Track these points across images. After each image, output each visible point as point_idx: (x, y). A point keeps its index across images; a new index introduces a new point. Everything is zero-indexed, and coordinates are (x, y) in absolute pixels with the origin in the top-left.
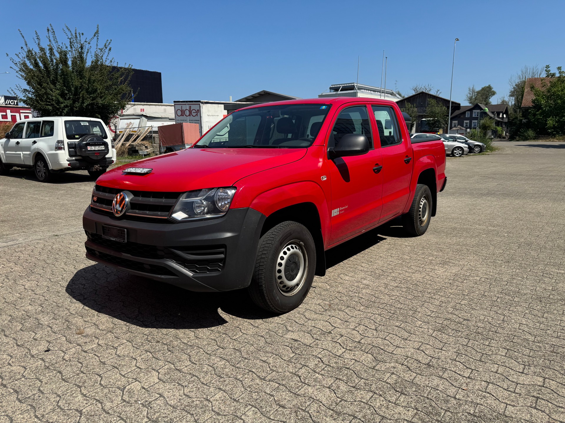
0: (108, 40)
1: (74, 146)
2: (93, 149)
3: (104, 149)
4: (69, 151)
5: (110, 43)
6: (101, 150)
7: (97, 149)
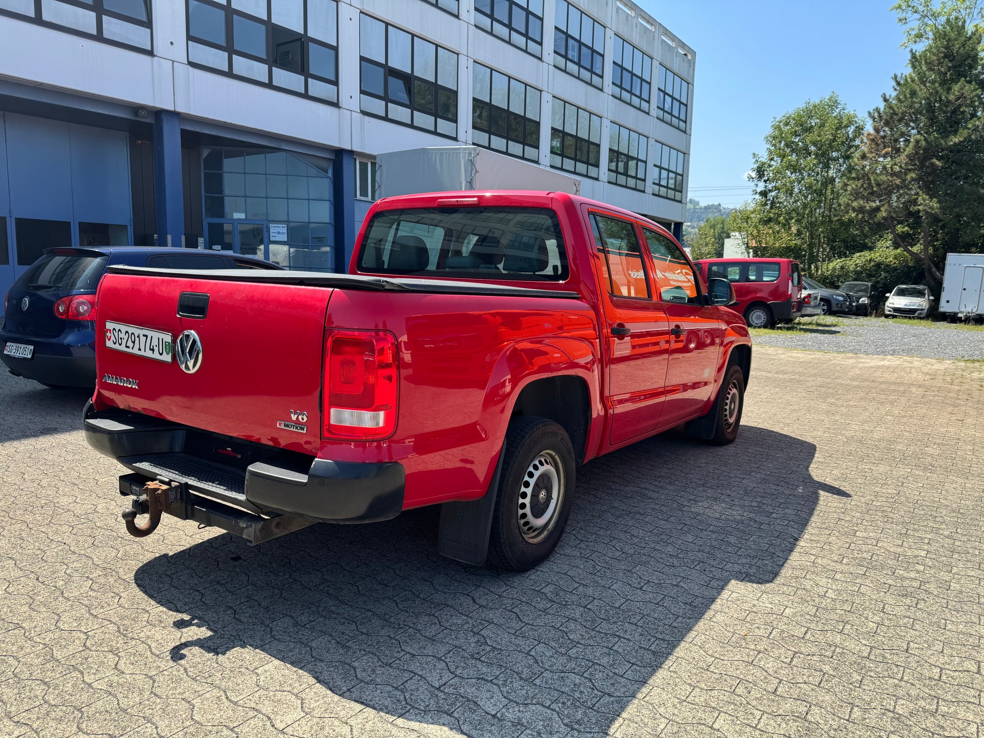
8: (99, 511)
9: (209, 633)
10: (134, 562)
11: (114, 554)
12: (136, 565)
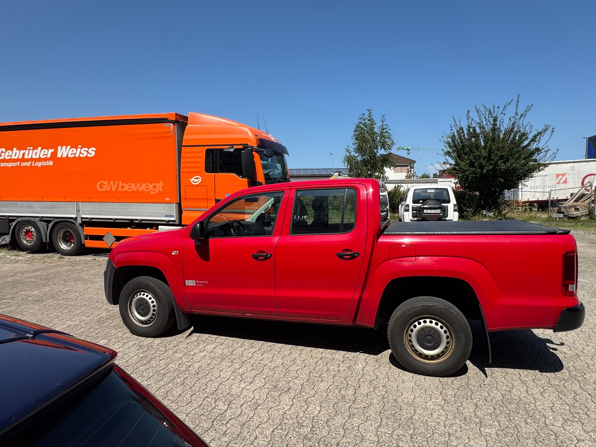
0: (528, 106)
1: (416, 209)
2: (429, 212)
3: (440, 212)
4: (412, 213)
5: (530, 108)
6: (437, 213)
7: (432, 212)
8: (561, 419)
9: (547, 344)
10: (558, 375)
11: (567, 384)
12: (559, 374)
